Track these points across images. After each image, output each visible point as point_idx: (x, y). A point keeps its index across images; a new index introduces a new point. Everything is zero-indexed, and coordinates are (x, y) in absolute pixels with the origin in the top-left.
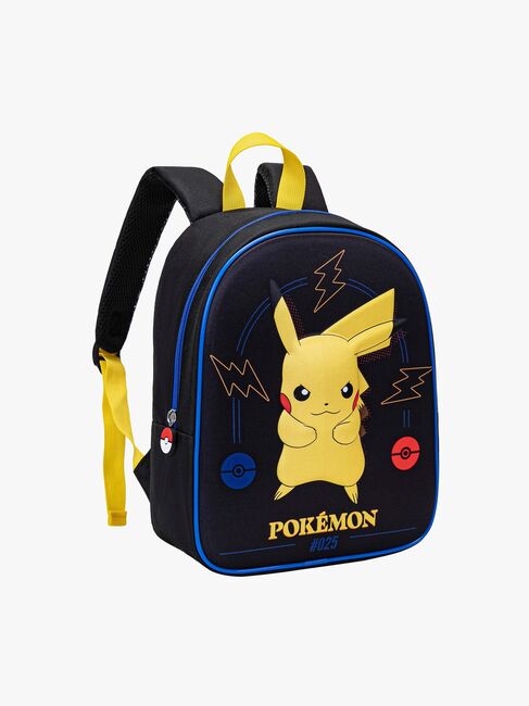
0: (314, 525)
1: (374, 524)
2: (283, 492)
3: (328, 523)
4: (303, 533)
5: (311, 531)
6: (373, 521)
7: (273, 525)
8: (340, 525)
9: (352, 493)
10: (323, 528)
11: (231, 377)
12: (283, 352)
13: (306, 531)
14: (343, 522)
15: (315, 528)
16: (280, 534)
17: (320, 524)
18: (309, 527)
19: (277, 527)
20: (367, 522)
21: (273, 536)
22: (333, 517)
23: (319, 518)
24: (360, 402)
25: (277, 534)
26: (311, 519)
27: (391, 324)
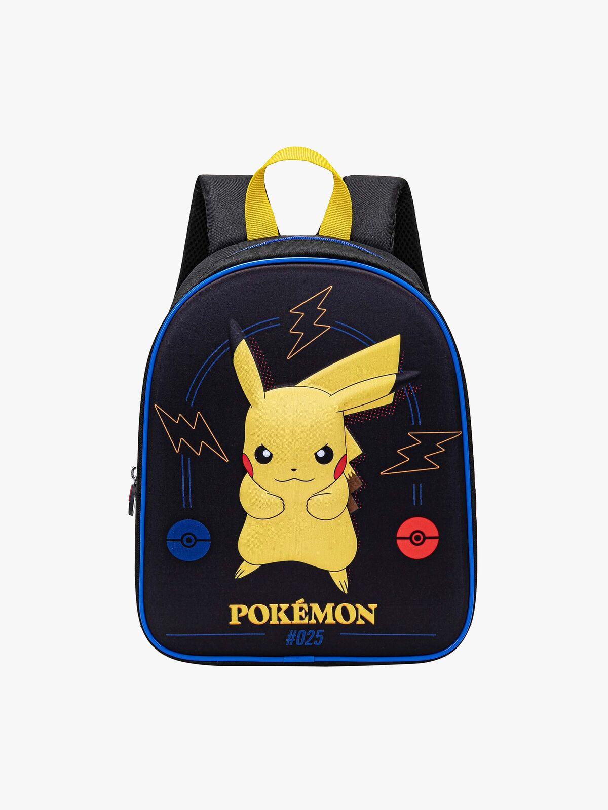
0: (290, 613)
1: (373, 622)
2: (245, 570)
3: (309, 612)
4: (274, 621)
5: (285, 620)
6: (371, 618)
7: (234, 608)
8: (325, 618)
9: (341, 580)
10: (301, 618)
11: (179, 430)
12: (245, 405)
13: (279, 619)
14: (330, 614)
15: (291, 617)
16: (244, 619)
17: (297, 614)
18: (282, 615)
19: (239, 610)
20: (362, 617)
21: (235, 621)
22: (315, 607)
23: (296, 606)
24: (349, 470)
25: (239, 619)
26: (284, 607)
27: (394, 378)
